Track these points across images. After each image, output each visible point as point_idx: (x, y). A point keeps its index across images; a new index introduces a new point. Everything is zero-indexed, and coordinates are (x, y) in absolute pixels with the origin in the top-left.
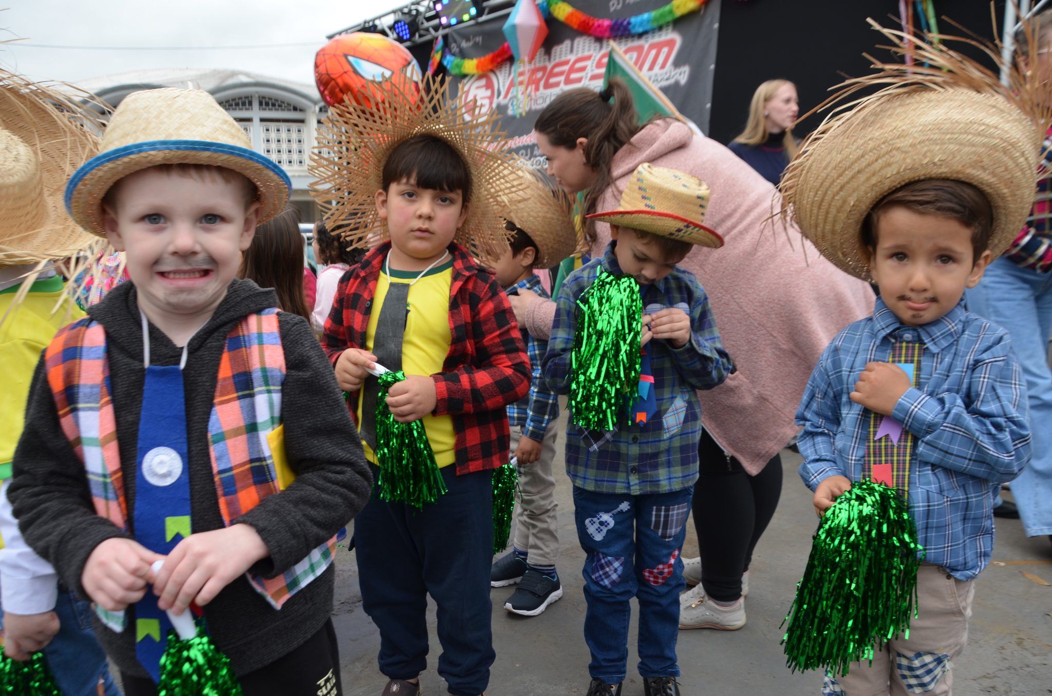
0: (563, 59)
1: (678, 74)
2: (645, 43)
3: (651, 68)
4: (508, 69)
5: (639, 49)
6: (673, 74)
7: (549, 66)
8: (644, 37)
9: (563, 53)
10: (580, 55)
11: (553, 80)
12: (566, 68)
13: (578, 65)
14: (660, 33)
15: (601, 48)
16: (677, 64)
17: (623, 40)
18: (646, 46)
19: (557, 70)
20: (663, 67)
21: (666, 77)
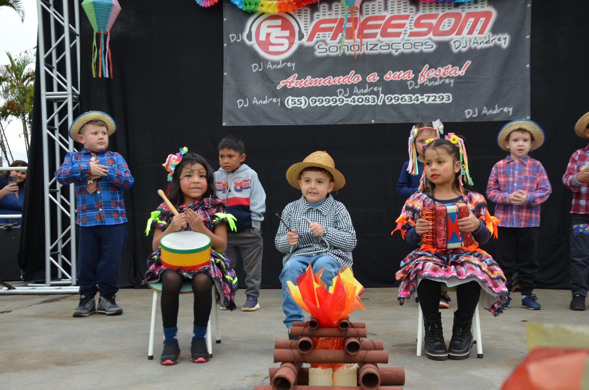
0: (377, 14)
1: (496, 40)
2: (463, 12)
3: (470, 32)
4: (309, 15)
5: (458, 16)
6: (491, 39)
7: (362, 19)
8: (461, 7)
9: (377, 9)
10: (396, 13)
11: (366, 31)
12: (382, 22)
13: (394, 22)
14: (476, 6)
15: (418, 10)
16: (495, 30)
17: (440, 8)
18: (464, 14)
19: (370, 23)
20: (481, 32)
21: (485, 41)
